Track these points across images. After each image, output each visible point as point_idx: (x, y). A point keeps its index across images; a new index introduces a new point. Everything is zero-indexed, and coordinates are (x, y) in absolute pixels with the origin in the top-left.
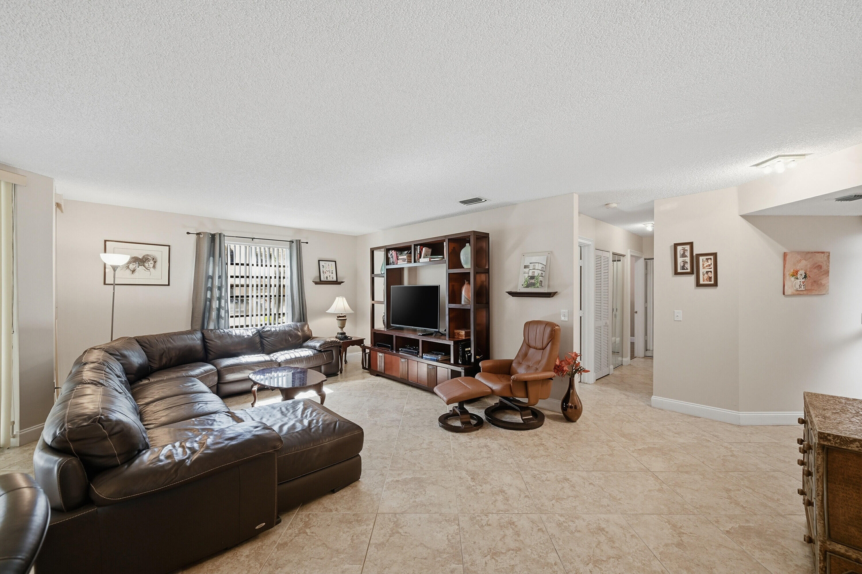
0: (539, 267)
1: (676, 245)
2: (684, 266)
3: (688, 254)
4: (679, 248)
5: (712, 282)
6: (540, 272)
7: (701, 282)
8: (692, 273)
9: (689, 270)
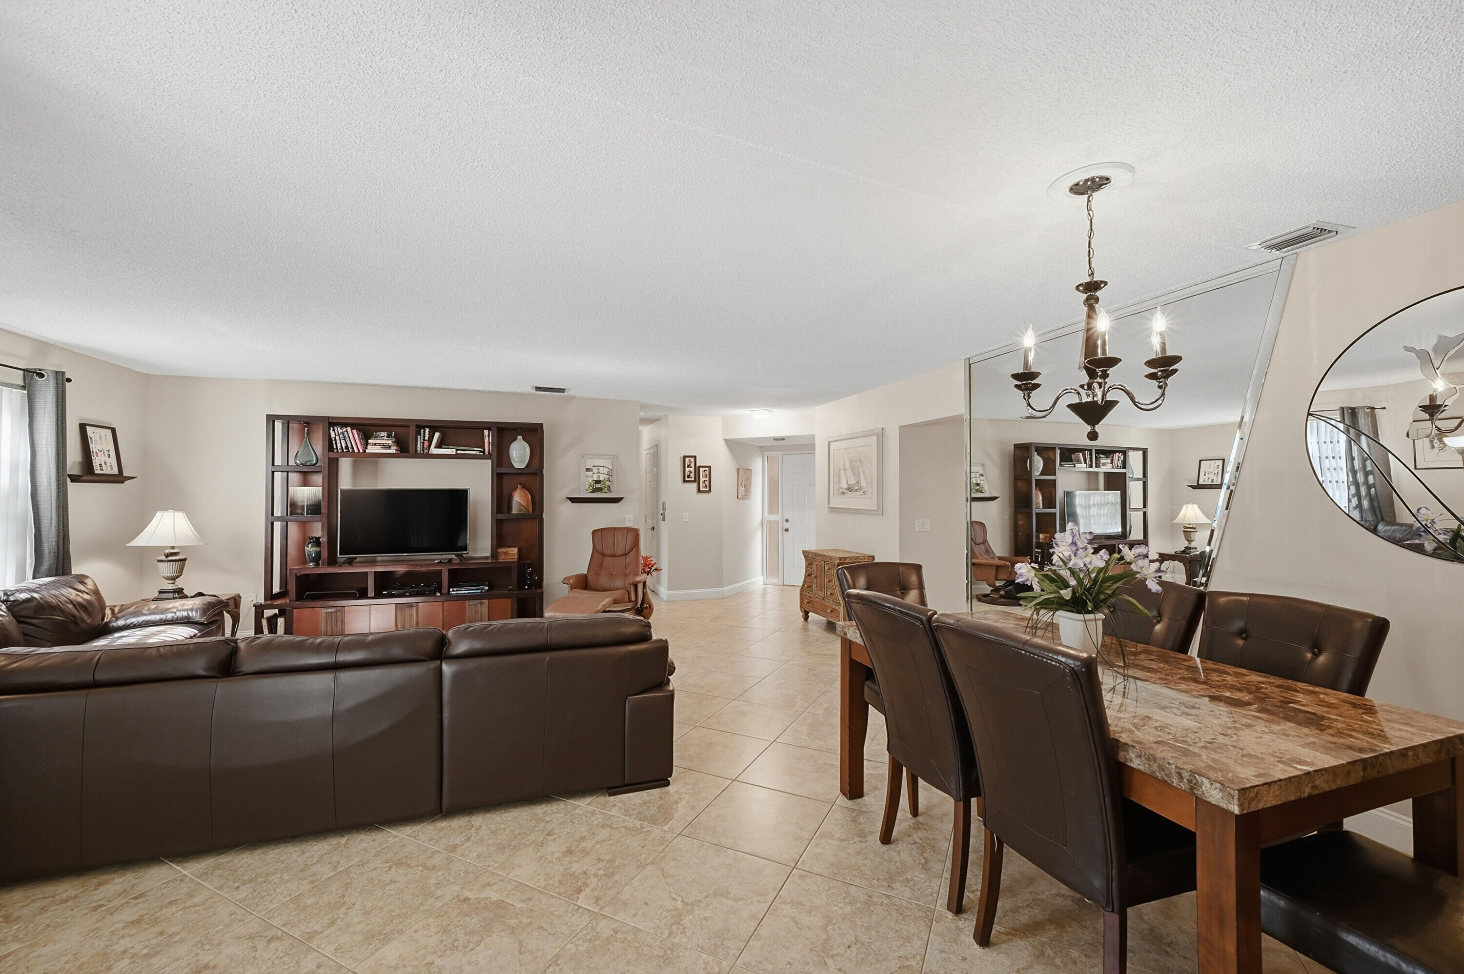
0: (605, 471)
1: (685, 457)
2: (689, 475)
3: (692, 465)
4: (687, 459)
5: (708, 489)
6: (607, 477)
7: (701, 489)
8: (694, 481)
9: (693, 479)
